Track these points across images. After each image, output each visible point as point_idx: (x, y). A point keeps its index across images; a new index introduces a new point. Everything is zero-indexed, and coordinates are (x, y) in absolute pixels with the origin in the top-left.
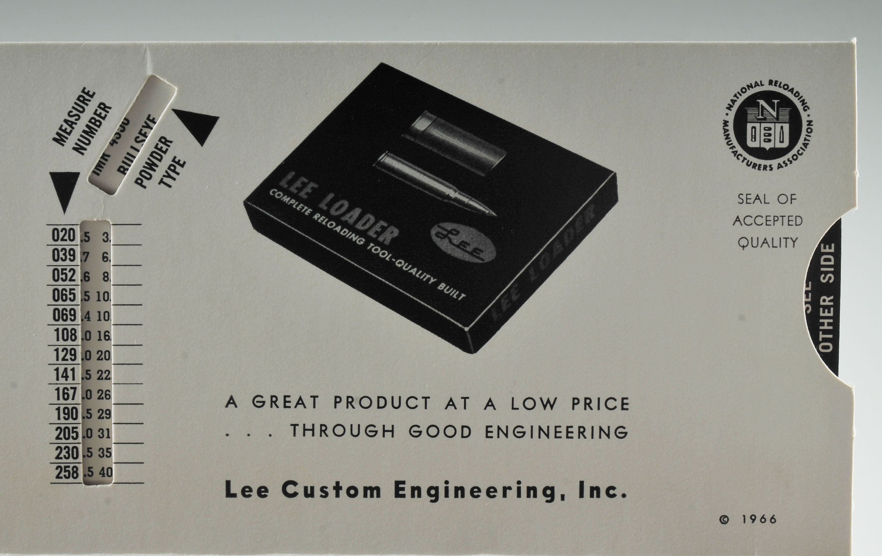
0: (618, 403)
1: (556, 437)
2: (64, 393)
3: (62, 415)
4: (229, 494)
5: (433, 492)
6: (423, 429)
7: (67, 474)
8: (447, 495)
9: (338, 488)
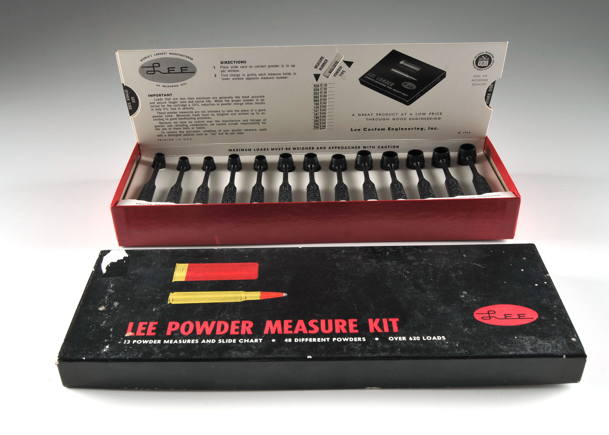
0: (440, 114)
1: (425, 119)
2: (316, 114)
3: (315, 118)
4: (352, 130)
6: (396, 119)
7: (316, 128)
8: (399, 130)
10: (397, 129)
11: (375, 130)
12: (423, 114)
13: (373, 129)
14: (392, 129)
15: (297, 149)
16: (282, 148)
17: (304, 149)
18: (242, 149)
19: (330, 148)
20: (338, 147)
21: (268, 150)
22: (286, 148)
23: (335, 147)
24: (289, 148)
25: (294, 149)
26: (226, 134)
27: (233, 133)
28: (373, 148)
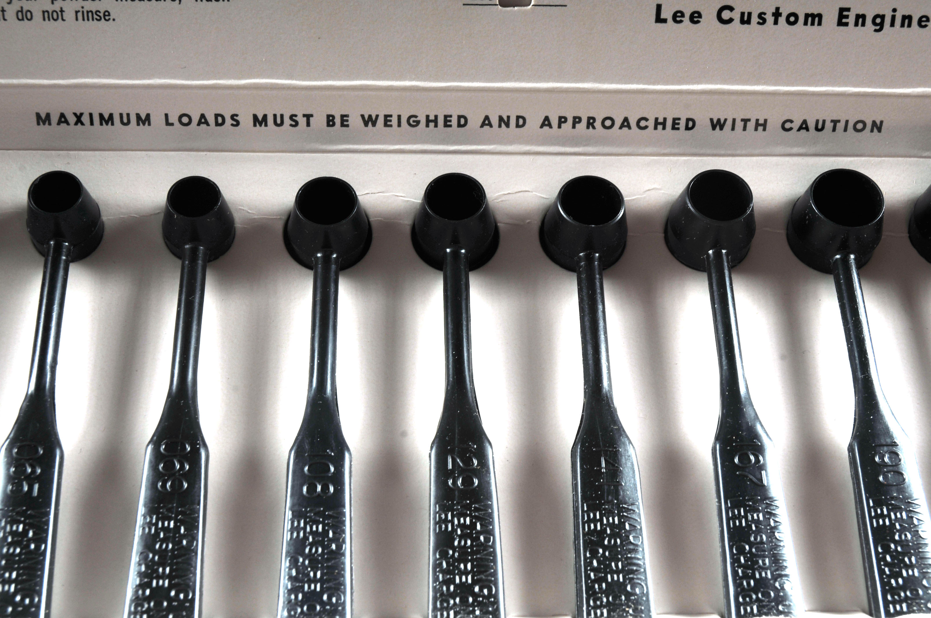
4: (659, 20)
5: (878, 21)
8: (892, 24)
9: (777, 14)
10: (883, 17)
11: (776, 23)
13: (763, 16)
14: (858, 17)
15: (381, 121)
16: (308, 117)
17: (418, 122)
18: (101, 116)
19: (546, 122)
20: (589, 118)
21: (238, 124)
22: (328, 116)
23: (575, 118)
24: (342, 116)
25: (366, 124)
26: (20, 14)
27: (58, 10)
28: (756, 129)
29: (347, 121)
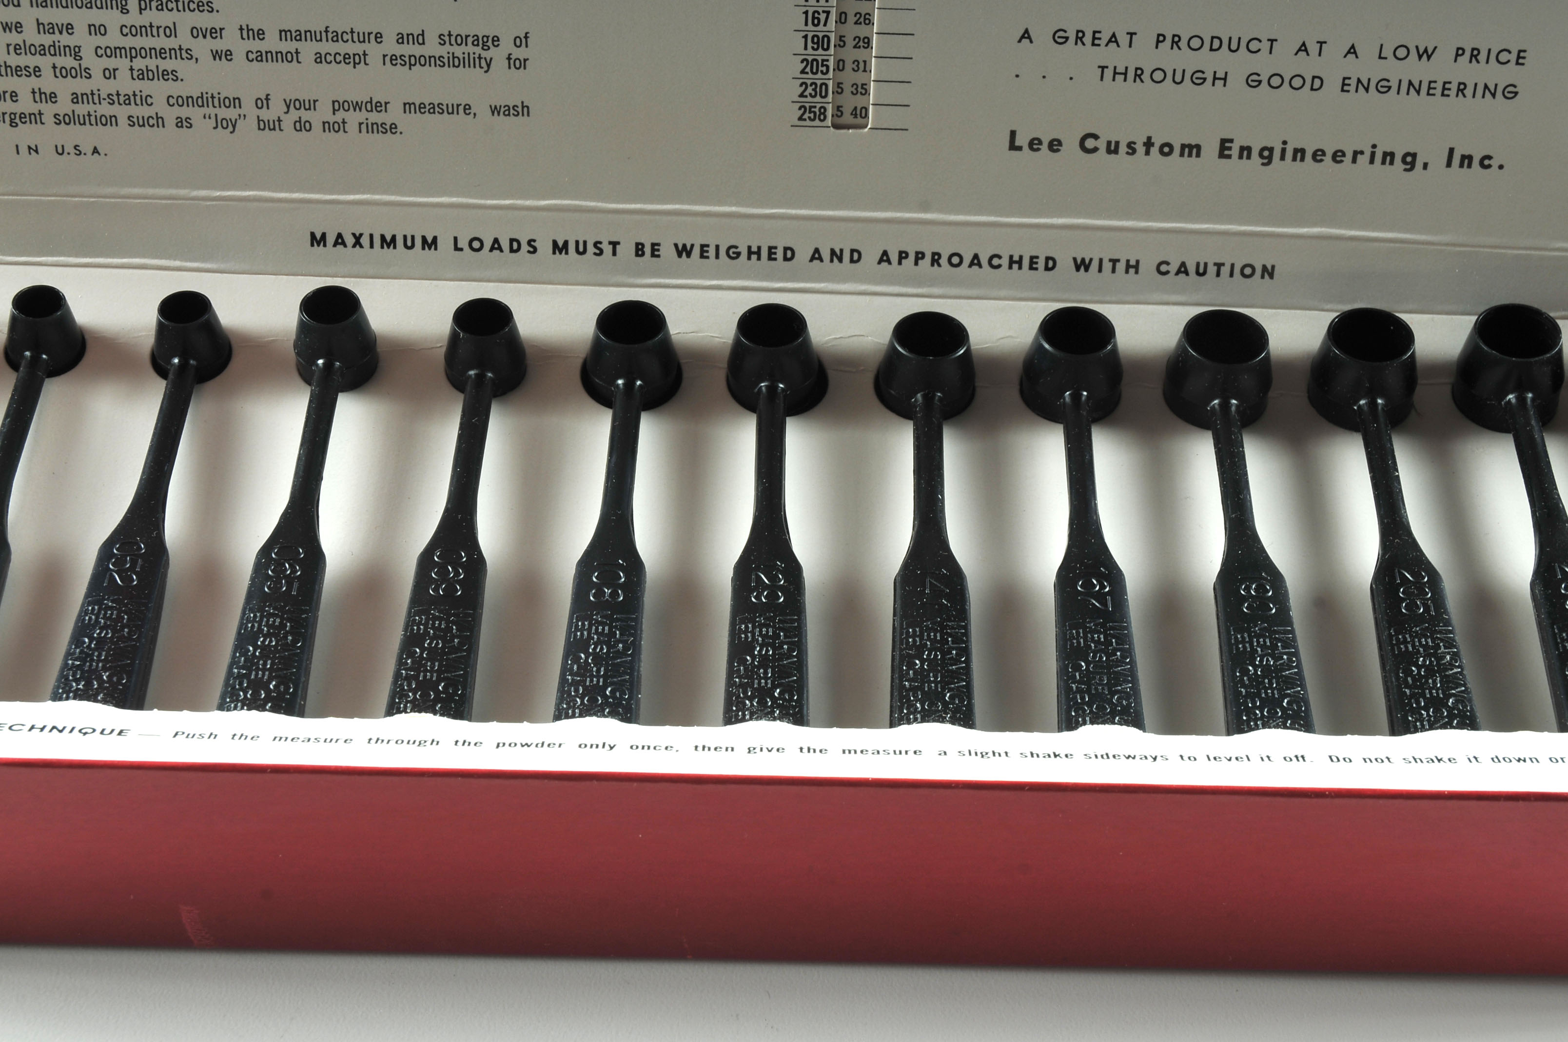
0: (1513, 57)
1: (1428, 94)
2: (814, 18)
3: (810, 44)
4: (1013, 147)
5: (1266, 153)
6: (1264, 78)
7: (812, 115)
8: (1283, 158)
9: (1149, 144)
10: (1271, 150)
11: (1147, 153)
12: (1420, 57)
13: (1132, 145)
14: (1242, 149)
15: (696, 251)
16: (614, 244)
17: (738, 254)
18: (383, 237)
19: (885, 258)
20: (934, 254)
21: (535, 250)
22: (637, 244)
23: (917, 253)
24: (653, 245)
25: (680, 255)
26: (298, 124)
27: (340, 121)
28: (1127, 272)
29: (658, 250)
